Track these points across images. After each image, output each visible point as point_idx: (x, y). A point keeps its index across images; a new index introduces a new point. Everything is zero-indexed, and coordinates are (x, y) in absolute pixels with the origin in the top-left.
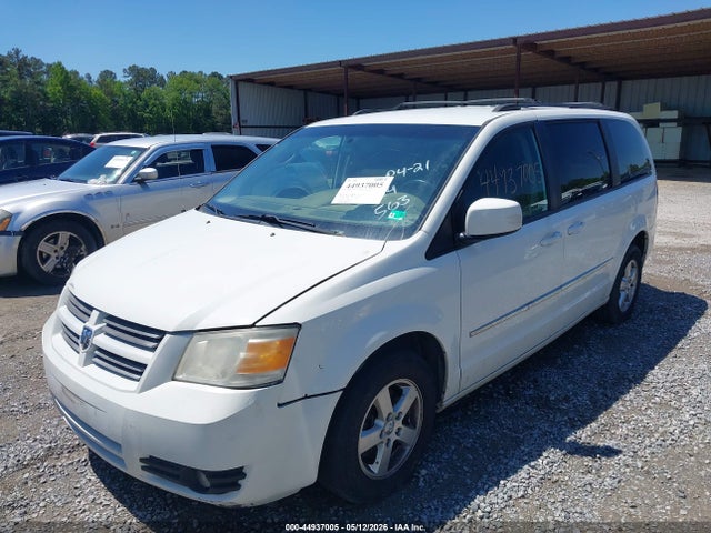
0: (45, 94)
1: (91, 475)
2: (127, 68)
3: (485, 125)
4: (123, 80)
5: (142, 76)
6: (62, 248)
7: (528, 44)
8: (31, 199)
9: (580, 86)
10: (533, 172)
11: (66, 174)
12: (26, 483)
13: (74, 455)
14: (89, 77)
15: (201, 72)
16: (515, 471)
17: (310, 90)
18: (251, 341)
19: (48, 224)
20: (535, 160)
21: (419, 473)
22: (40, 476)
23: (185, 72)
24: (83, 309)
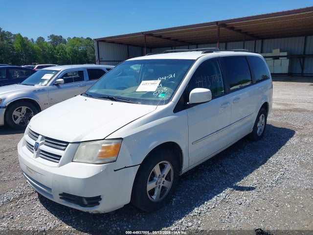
0: (13, 48)
1: (38, 204)
2: (49, 36)
3: (197, 59)
4: (47, 41)
5: (56, 40)
6: (23, 114)
7: (223, 24)
8: (10, 93)
9: (246, 42)
10: (218, 78)
11: (24, 82)
12: (12, 208)
13: (31, 197)
14: (32, 40)
15: (82, 37)
16: (211, 198)
17: (130, 45)
18: (103, 145)
19: (17, 103)
20: (219, 73)
21: (172, 200)
22: (17, 205)
23: (75, 37)
24: (35, 135)
